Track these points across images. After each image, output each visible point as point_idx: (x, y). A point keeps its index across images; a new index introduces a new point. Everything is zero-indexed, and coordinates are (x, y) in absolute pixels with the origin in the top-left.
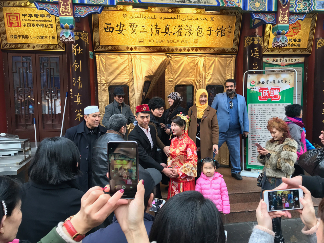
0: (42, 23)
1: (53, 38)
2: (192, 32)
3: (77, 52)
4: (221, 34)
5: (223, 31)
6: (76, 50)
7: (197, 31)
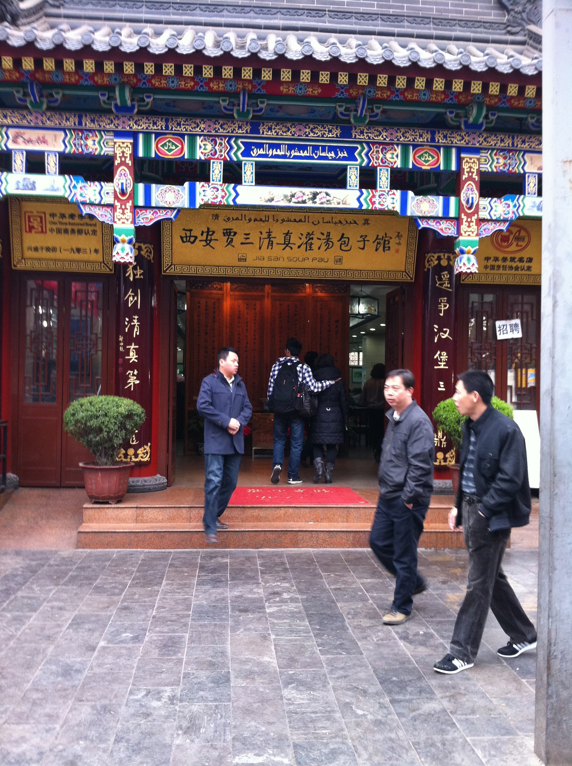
0: (80, 227)
1: (96, 251)
2: (331, 244)
3: (135, 275)
4: (384, 247)
5: (387, 242)
6: (133, 273)
7: (340, 242)
